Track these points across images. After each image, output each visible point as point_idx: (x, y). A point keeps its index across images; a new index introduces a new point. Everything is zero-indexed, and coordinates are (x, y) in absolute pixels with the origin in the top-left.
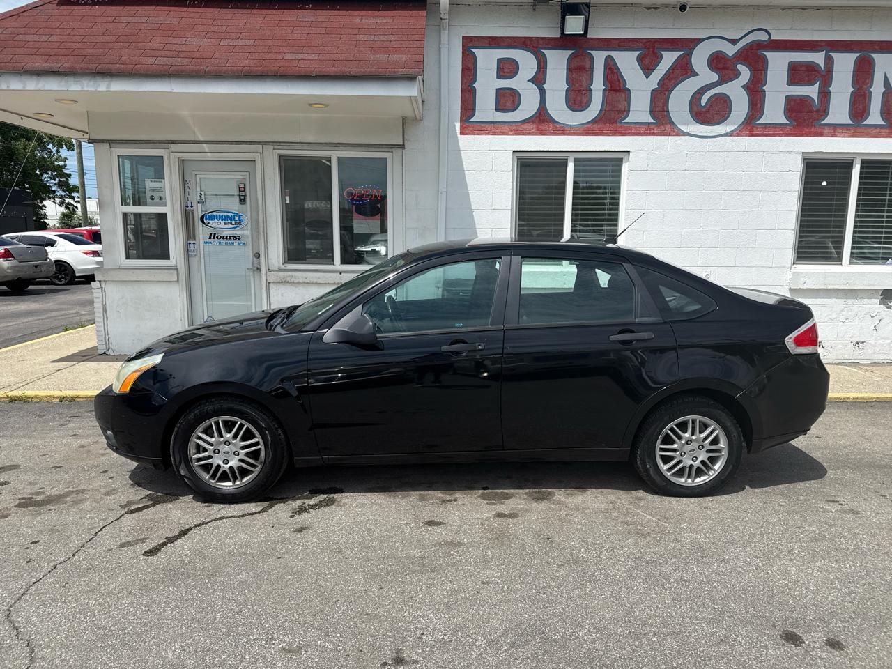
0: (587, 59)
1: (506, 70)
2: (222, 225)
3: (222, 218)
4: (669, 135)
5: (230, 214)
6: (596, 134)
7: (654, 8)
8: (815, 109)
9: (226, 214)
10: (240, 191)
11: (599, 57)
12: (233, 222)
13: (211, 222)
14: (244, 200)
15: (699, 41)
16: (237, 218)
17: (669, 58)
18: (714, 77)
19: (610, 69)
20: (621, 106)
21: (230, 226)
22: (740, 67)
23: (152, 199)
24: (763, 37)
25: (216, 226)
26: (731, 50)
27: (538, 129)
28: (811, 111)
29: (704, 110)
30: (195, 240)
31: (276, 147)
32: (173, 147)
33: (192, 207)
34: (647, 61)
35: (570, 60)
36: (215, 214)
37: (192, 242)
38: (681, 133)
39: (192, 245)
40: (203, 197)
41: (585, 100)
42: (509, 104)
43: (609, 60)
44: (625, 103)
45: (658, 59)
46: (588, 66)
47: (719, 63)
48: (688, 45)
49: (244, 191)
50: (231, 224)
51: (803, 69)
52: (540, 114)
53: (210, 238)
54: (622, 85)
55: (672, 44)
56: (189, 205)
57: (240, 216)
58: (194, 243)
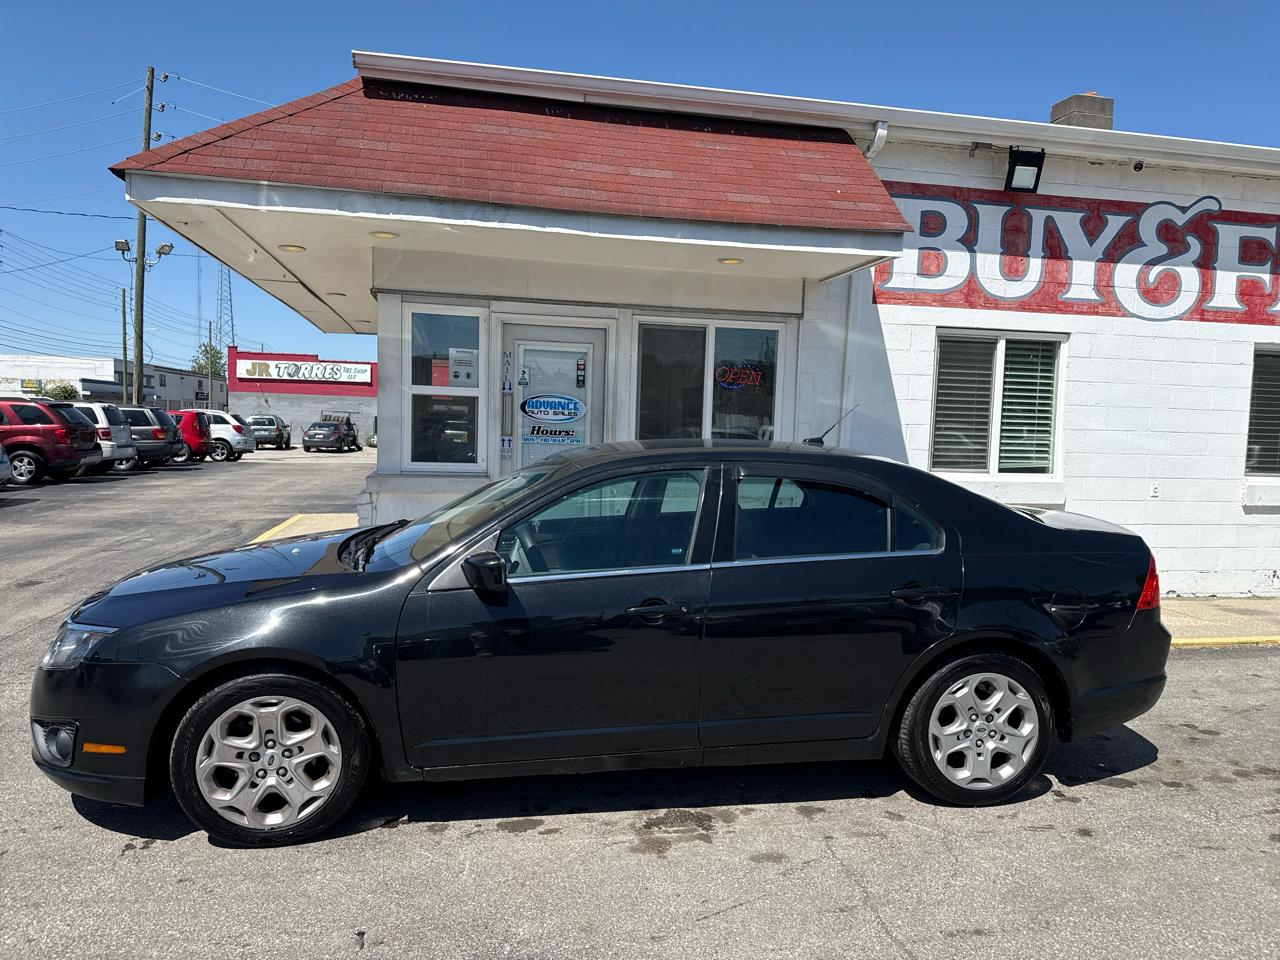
0: (1025, 219)
1: (931, 226)
2: (551, 416)
3: (552, 405)
4: (1115, 315)
5: (562, 401)
6: (1033, 310)
7: (1099, 163)
8: (1267, 293)
9: (557, 400)
10: (578, 369)
11: (1038, 217)
12: (566, 412)
13: (536, 411)
14: (583, 382)
15: (1147, 206)
16: (571, 406)
17: (1115, 223)
18: (1163, 249)
19: (1050, 232)
20: (1062, 277)
21: (561, 417)
22: (1191, 239)
23: (456, 376)
24: (1214, 206)
25: (543, 416)
26: (1181, 219)
27: (967, 301)
28: (1262, 295)
29: (1153, 287)
30: (511, 435)
31: (637, 312)
32: (495, 305)
33: (510, 389)
34: (1091, 226)
35: (1006, 218)
36: (541, 400)
37: (507, 438)
38: (1126, 314)
39: (506, 443)
40: (526, 376)
41: (1021, 268)
42: (933, 268)
43: (1049, 221)
44: (1066, 274)
45: (1103, 223)
46: (1025, 228)
47: (1167, 232)
48: (1136, 210)
49: (584, 369)
50: (563, 414)
51: (1255, 245)
52: (970, 282)
53: (533, 433)
54: (1063, 253)
55: (1119, 207)
56: (507, 386)
57: (575, 404)
58: (510, 440)
